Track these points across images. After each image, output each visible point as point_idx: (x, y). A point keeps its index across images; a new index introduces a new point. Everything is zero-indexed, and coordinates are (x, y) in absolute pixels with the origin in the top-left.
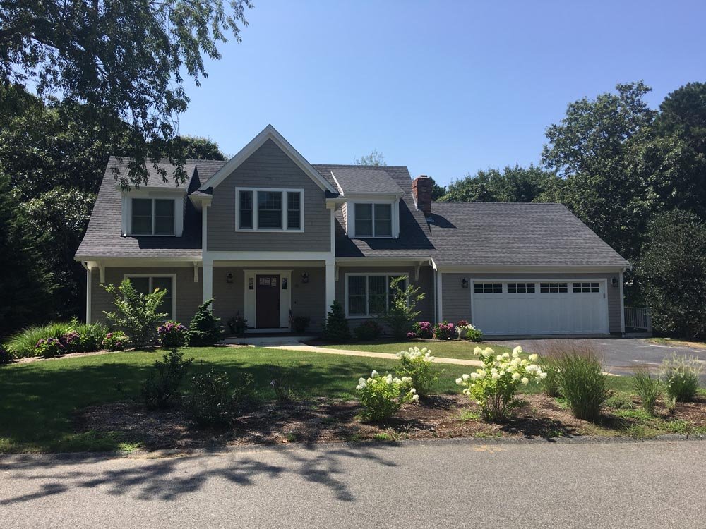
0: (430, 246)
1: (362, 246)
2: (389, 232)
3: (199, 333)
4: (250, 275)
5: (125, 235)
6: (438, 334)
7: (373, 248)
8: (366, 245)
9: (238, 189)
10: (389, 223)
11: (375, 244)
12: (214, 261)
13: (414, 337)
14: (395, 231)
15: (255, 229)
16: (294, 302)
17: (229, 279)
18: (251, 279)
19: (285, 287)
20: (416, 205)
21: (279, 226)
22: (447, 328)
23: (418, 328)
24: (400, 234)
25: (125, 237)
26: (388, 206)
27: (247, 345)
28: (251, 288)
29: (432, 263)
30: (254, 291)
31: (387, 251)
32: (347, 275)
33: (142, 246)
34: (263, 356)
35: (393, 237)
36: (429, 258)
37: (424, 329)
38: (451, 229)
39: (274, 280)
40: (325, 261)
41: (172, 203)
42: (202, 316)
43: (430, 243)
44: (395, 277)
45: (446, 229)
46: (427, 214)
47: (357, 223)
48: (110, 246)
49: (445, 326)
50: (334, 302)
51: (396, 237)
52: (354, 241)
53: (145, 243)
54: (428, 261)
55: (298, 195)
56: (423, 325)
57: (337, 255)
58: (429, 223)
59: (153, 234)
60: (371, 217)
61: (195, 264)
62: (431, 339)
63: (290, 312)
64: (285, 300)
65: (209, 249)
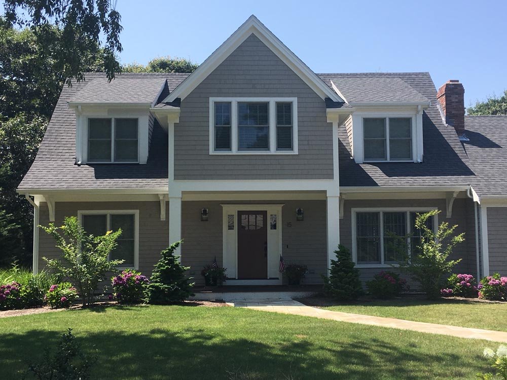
0: (467, 172)
1: (374, 173)
2: (410, 155)
3: (163, 286)
4: (229, 211)
5: (79, 163)
6: (485, 292)
7: (389, 174)
8: (380, 172)
9: (212, 100)
10: (409, 143)
11: (391, 170)
12: (183, 193)
13: (451, 294)
14: (418, 153)
15: (234, 150)
16: (286, 246)
17: (204, 216)
18: (231, 217)
19: (274, 227)
20: (444, 119)
21: (266, 146)
22: (500, 284)
23: (456, 282)
24: (424, 157)
25: (79, 165)
26: (408, 121)
27: (224, 302)
28: (231, 227)
29: (471, 194)
30: (234, 233)
31: (409, 178)
32: (354, 210)
33: (98, 176)
34: (241, 323)
35: (415, 160)
36: (467, 187)
37: (465, 285)
38: (495, 149)
39: (260, 218)
40: (325, 192)
41: (135, 122)
42: (167, 264)
43: (467, 168)
44: (422, 213)
45: (487, 149)
46: (460, 130)
47: (367, 143)
48: (60, 176)
49: (497, 281)
50: (340, 247)
51: (419, 161)
52: (363, 166)
53: (102, 172)
54: (466, 192)
55: (289, 106)
56: (462, 279)
57: (341, 185)
58: (462, 142)
59: (112, 162)
60: (384, 135)
61: (161, 198)
62: (476, 299)
63: (281, 259)
64: (275, 242)
65: (177, 177)
